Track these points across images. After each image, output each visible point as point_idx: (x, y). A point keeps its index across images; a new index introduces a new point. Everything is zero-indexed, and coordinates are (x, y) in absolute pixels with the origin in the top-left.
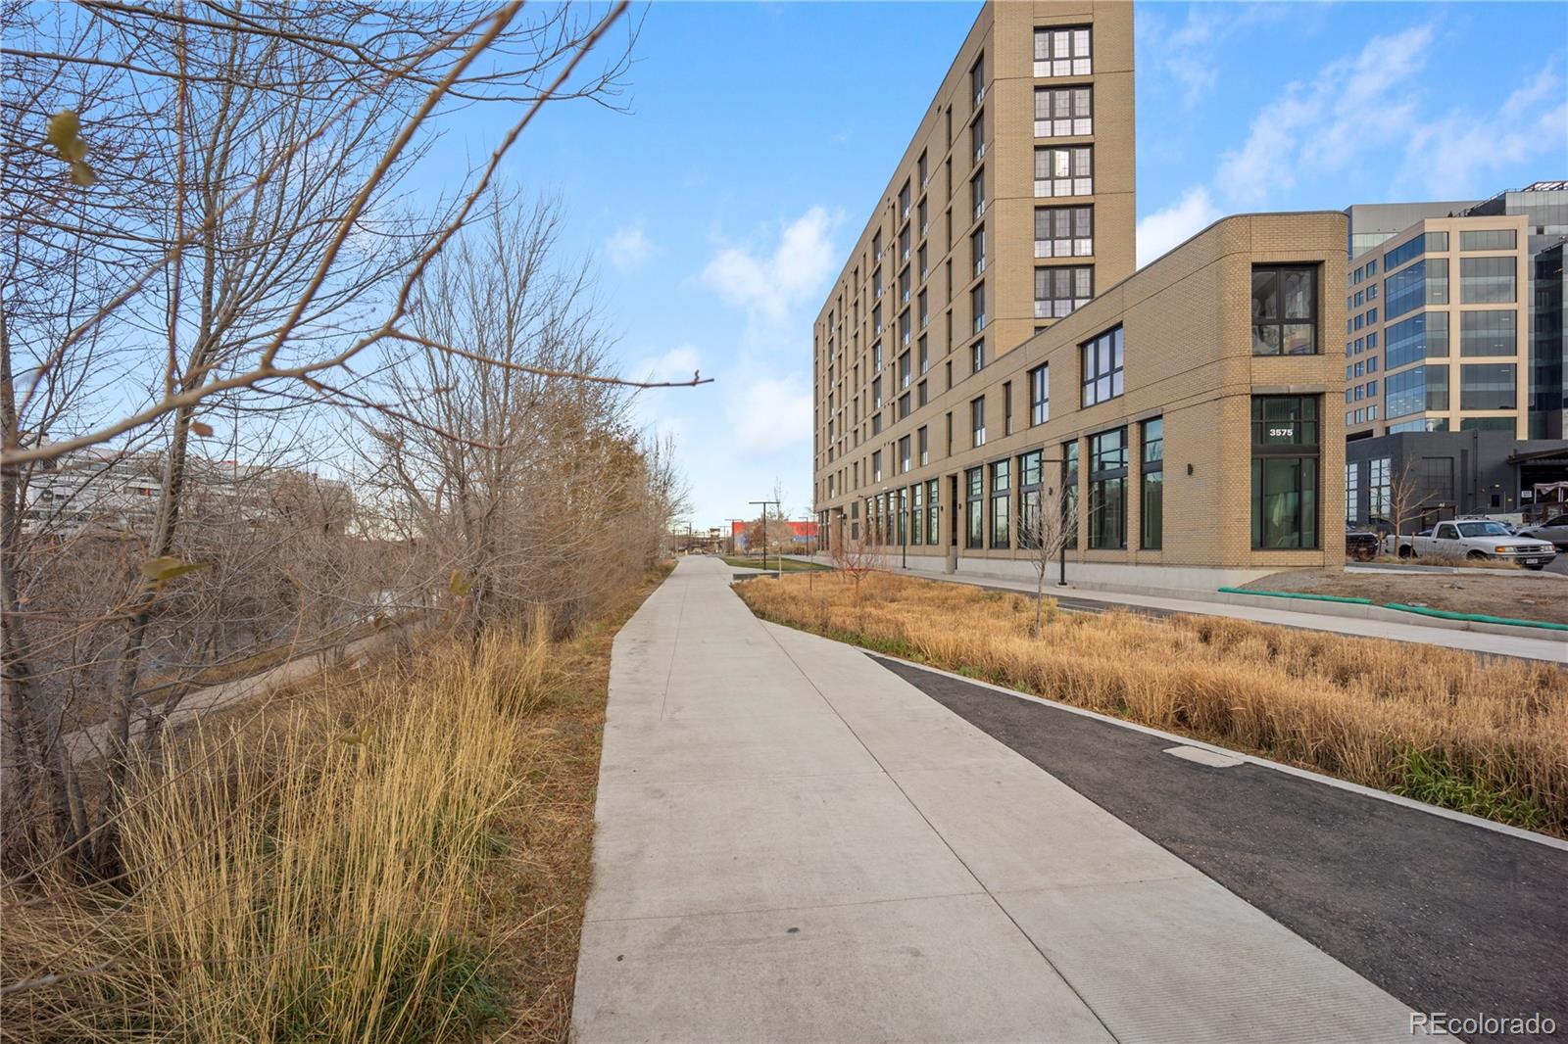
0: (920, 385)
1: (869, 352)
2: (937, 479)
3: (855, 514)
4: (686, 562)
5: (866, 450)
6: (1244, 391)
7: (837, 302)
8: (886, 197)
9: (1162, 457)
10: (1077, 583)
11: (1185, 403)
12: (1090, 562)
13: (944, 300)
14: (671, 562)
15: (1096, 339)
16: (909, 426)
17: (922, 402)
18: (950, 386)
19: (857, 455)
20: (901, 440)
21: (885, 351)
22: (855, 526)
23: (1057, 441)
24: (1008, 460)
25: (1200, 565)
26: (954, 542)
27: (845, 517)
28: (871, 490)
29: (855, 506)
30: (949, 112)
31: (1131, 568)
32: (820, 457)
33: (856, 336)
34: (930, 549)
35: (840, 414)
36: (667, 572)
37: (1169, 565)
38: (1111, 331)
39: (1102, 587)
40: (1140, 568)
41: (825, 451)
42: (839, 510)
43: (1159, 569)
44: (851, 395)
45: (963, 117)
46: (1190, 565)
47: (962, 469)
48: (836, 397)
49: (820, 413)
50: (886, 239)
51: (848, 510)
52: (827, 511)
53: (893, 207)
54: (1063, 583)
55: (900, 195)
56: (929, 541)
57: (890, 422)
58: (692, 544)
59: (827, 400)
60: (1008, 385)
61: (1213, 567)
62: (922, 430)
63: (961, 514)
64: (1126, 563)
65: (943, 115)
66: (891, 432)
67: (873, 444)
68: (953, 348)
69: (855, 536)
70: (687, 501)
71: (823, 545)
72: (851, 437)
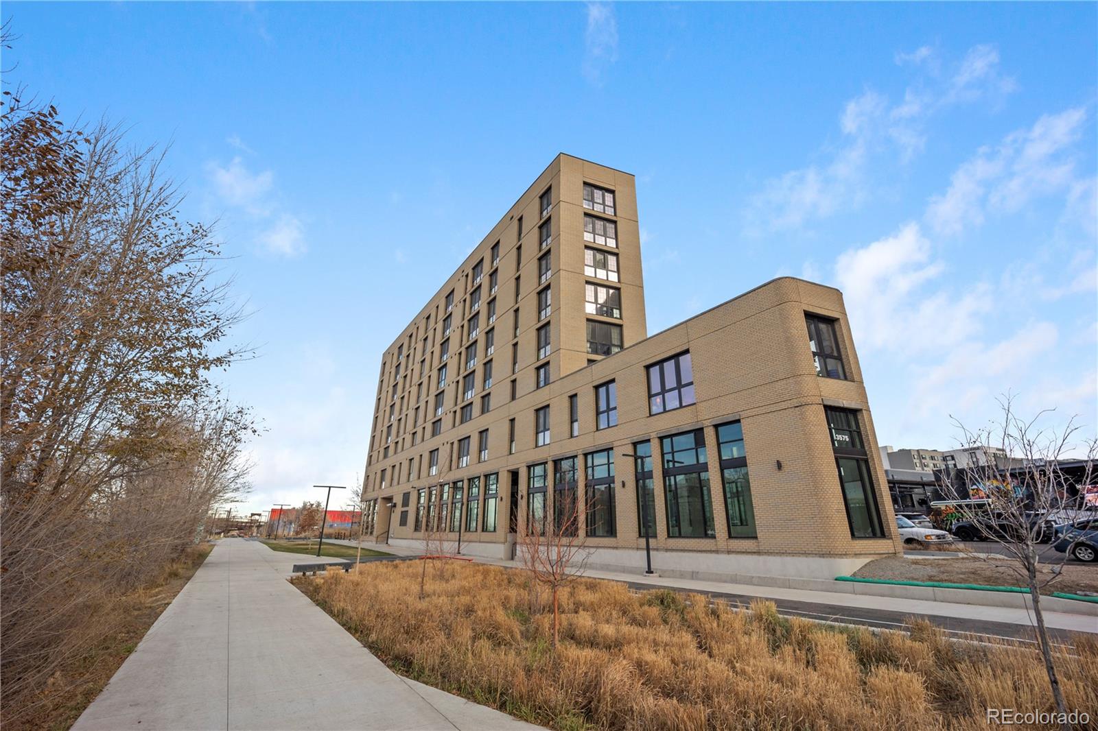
0: (483, 397)
1: (435, 373)
2: (497, 474)
3: (406, 502)
4: (223, 547)
5: (424, 448)
6: (817, 401)
7: (408, 338)
8: (461, 269)
9: (747, 455)
10: (665, 571)
11: (763, 410)
12: (672, 550)
13: (511, 336)
14: (205, 546)
15: (661, 363)
16: (471, 428)
17: (485, 409)
18: (513, 398)
19: (414, 453)
20: (460, 441)
21: (451, 372)
22: (404, 515)
23: (629, 441)
24: (574, 457)
25: (806, 554)
26: (513, 530)
27: (395, 506)
28: (424, 482)
29: (406, 497)
30: (520, 219)
31: (723, 557)
32: (375, 454)
33: (423, 361)
34: (485, 536)
35: (400, 420)
36: (199, 559)
37: (768, 553)
38: (676, 357)
39: (694, 576)
40: (732, 556)
41: (380, 449)
42: (389, 499)
43: (755, 557)
44: (413, 404)
45: (532, 221)
46: (793, 554)
47: (525, 464)
48: (397, 407)
49: (380, 420)
50: (458, 296)
51: (398, 500)
52: (376, 500)
53: (467, 276)
54: (650, 571)
55: (473, 269)
56: (485, 529)
57: (451, 425)
58: (230, 527)
59: (388, 409)
60: (573, 397)
61: (822, 555)
62: (483, 433)
63: (522, 504)
64: (717, 552)
65: (516, 222)
66: (450, 434)
67: (432, 444)
68: (516, 370)
69: (403, 522)
70: (247, 479)
71: (369, 529)
72: (408, 438)
